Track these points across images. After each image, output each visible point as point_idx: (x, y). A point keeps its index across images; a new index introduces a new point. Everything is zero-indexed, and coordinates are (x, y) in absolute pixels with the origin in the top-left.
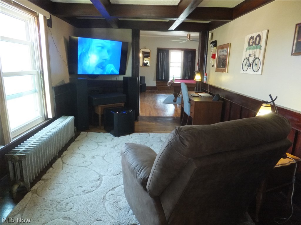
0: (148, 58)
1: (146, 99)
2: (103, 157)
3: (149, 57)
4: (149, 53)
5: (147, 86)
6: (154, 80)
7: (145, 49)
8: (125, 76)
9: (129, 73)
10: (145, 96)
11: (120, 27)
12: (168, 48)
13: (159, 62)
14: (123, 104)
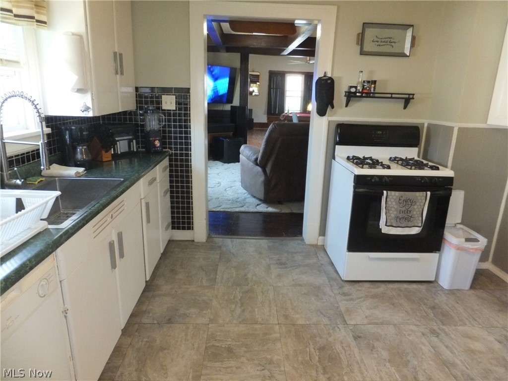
0: (256, 84)
1: (253, 136)
2: (218, 174)
3: (258, 82)
4: (258, 76)
5: (255, 121)
6: (264, 114)
7: (253, 72)
8: (232, 105)
9: (236, 102)
10: (252, 134)
11: (228, 51)
12: (284, 72)
13: (272, 90)
14: (231, 134)
